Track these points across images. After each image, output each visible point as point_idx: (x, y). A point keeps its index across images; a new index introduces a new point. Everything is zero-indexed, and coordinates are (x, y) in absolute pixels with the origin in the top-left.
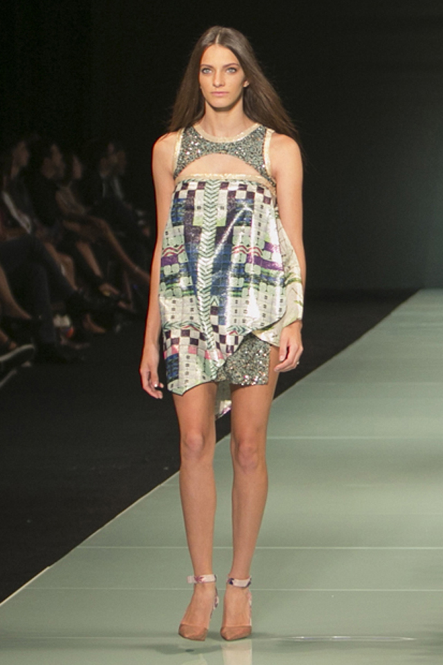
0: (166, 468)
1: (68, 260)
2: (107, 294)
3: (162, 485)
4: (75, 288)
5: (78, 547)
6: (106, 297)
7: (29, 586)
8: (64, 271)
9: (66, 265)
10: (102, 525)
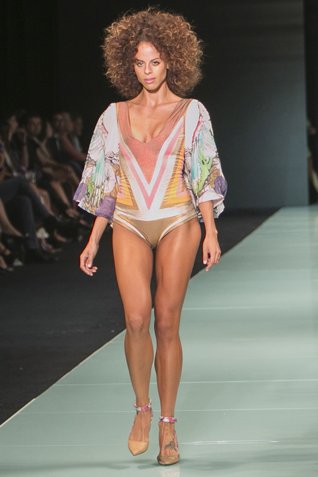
0: (113, 331)
1: (45, 193)
2: (71, 215)
3: (110, 342)
4: (51, 212)
5: (54, 385)
6: (71, 218)
7: (21, 412)
8: (42, 201)
9: (44, 197)
10: (70, 370)
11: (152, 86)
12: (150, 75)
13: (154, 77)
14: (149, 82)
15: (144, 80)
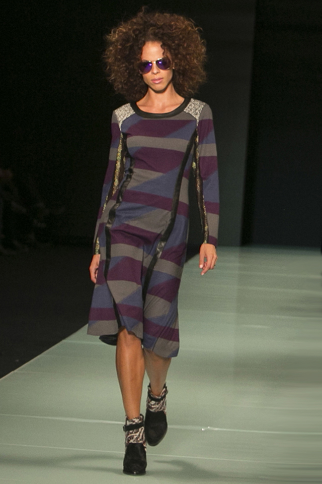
11: (160, 87)
12: (158, 75)
13: (161, 77)
14: (157, 82)
15: (152, 80)
